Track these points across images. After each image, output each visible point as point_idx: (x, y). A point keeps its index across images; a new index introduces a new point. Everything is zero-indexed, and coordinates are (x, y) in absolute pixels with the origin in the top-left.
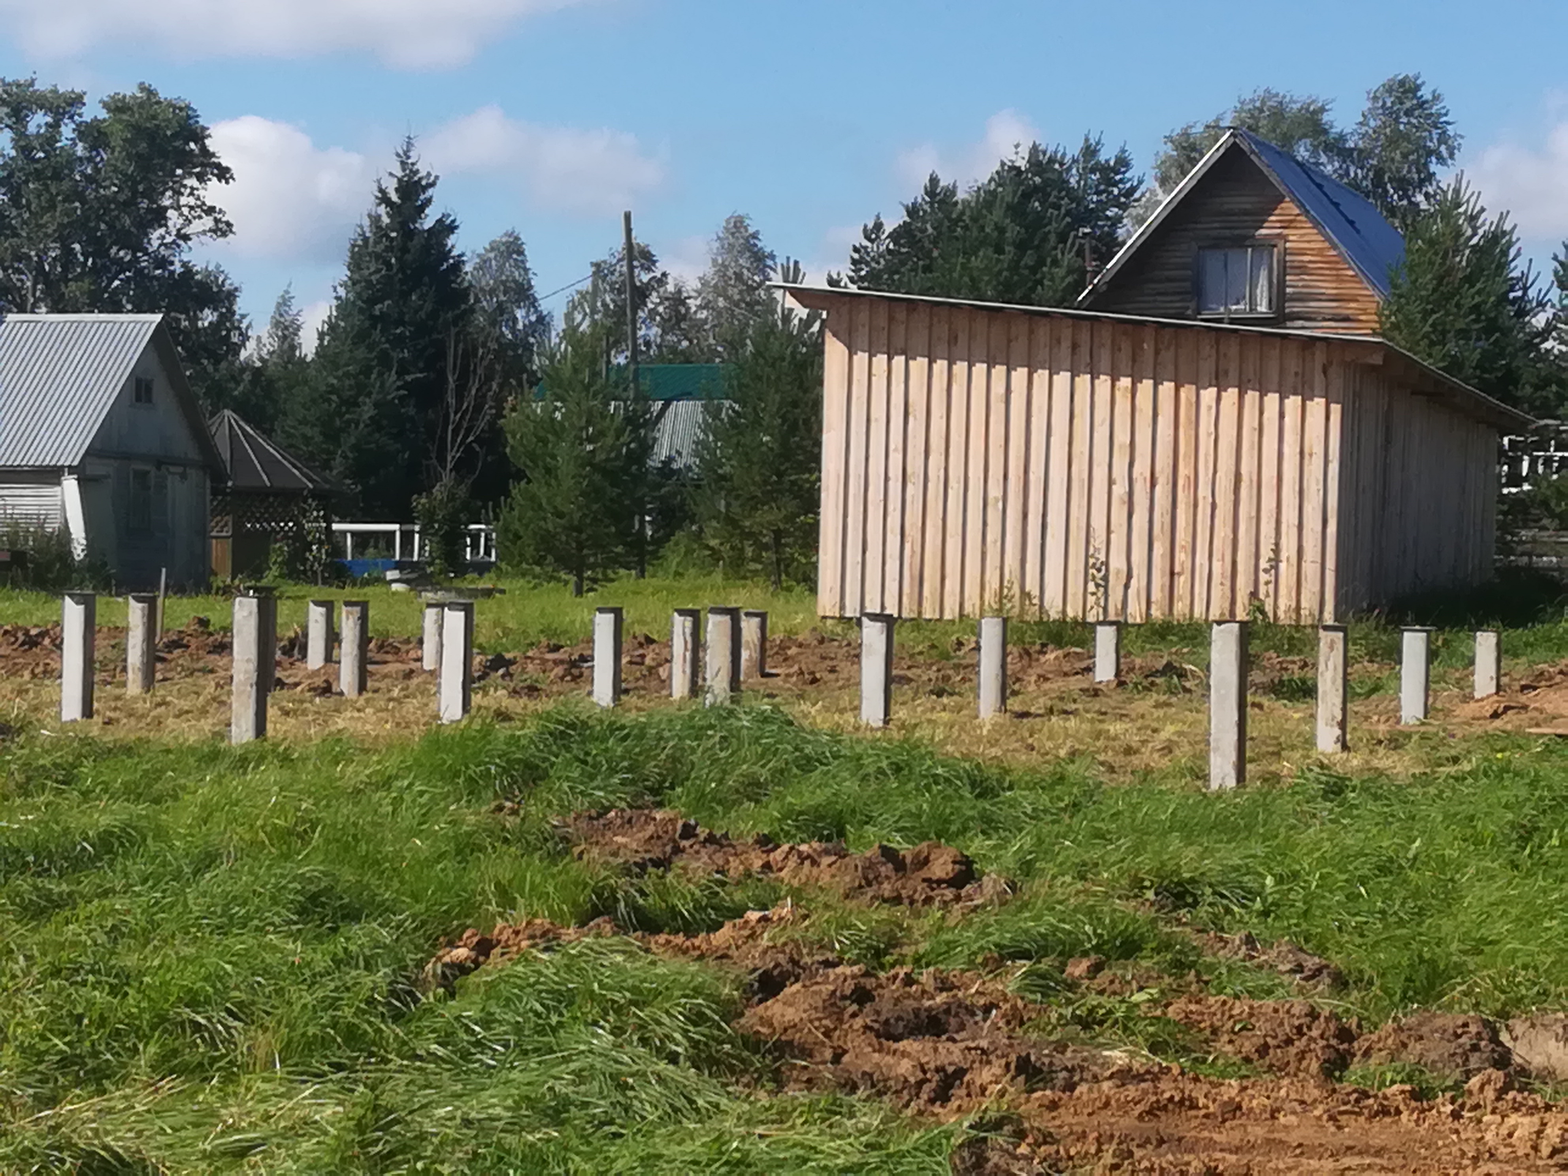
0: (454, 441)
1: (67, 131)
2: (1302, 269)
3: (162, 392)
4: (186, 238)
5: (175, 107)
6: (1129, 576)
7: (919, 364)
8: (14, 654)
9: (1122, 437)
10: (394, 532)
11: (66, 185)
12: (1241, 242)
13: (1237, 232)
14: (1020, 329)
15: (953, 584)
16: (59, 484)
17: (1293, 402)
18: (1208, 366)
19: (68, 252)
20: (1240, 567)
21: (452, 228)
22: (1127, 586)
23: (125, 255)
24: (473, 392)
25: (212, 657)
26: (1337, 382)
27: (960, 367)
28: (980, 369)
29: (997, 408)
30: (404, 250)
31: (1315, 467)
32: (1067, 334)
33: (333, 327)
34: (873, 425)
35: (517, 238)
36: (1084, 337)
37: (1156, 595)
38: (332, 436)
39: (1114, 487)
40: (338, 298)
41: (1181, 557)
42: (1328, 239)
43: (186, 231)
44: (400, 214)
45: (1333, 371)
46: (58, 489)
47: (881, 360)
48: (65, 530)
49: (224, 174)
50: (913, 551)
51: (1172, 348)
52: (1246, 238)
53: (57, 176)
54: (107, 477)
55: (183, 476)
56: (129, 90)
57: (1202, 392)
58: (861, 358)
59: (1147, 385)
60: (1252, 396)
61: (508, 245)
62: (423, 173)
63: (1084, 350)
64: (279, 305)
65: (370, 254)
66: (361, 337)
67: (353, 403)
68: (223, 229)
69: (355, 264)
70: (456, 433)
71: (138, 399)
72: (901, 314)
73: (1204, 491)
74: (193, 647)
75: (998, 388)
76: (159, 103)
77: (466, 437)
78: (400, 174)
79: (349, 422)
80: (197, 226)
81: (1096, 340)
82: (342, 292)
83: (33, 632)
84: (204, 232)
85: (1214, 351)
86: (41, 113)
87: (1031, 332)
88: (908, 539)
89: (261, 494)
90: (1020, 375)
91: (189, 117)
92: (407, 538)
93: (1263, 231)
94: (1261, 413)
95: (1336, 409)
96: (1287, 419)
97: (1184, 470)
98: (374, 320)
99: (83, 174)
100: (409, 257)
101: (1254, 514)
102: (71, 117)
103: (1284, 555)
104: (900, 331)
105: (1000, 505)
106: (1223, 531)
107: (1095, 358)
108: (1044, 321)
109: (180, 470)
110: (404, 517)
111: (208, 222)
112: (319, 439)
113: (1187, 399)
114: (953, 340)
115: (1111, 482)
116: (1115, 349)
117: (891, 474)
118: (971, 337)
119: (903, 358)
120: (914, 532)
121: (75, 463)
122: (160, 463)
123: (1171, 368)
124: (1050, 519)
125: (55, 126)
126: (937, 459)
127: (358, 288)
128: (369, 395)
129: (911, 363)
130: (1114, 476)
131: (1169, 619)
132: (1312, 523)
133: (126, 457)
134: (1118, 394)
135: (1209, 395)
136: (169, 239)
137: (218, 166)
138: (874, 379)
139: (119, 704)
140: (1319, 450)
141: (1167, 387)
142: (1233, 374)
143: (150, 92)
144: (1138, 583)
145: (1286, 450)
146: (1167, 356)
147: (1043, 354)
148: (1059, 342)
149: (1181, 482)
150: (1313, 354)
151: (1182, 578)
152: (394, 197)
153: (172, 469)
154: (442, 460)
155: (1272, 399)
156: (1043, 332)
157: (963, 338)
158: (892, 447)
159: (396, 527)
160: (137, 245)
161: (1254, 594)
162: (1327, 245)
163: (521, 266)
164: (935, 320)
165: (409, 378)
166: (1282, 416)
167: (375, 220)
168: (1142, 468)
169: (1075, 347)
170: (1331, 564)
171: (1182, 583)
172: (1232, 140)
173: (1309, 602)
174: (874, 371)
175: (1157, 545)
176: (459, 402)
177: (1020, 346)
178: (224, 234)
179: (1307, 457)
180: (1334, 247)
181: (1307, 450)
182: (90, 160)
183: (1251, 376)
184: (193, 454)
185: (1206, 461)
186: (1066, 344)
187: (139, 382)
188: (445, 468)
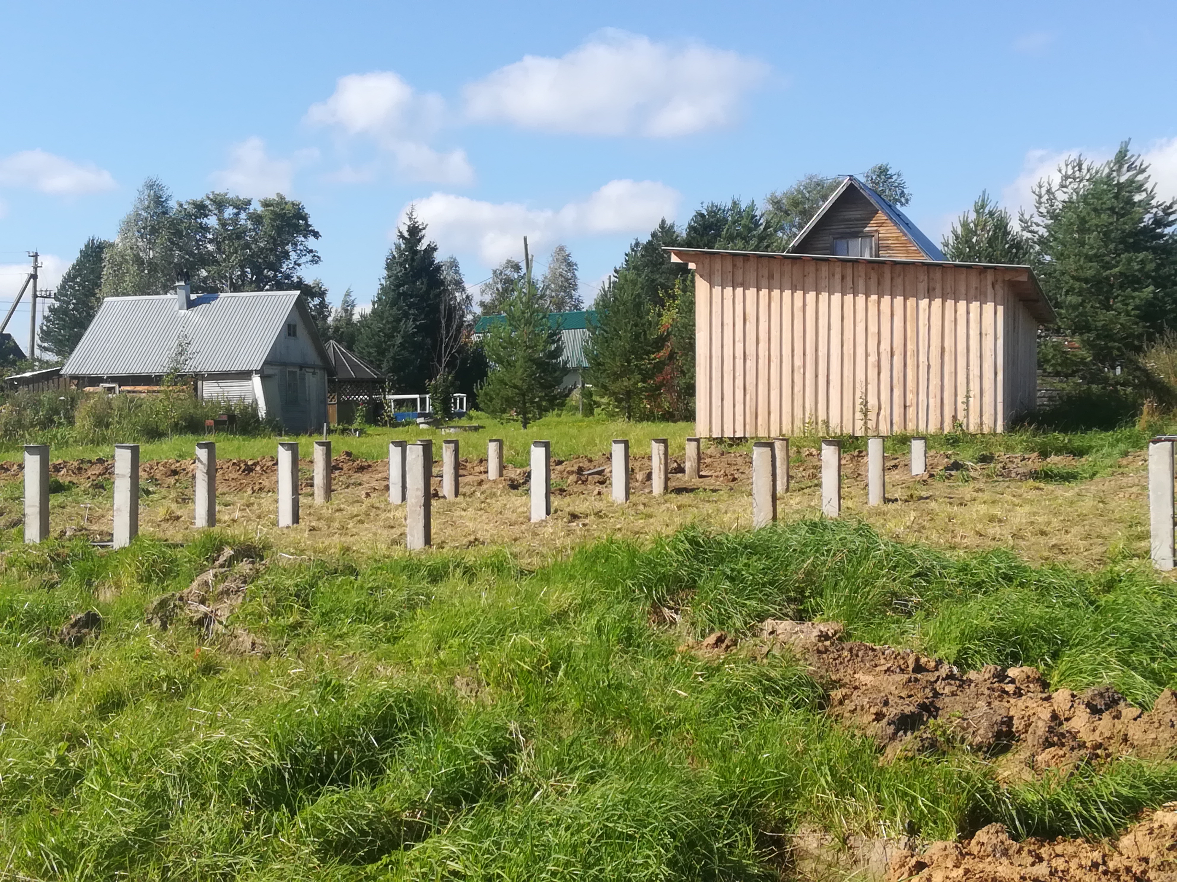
0: (445, 352)
1: (243, 216)
2: (888, 247)
3: (301, 330)
4: (299, 265)
5: (293, 204)
6: (880, 408)
7: (751, 292)
8: (240, 477)
9: (873, 329)
10: (416, 399)
11: (242, 242)
12: (855, 235)
13: (853, 230)
14: (811, 268)
15: (775, 417)
16: (250, 379)
17: (975, 306)
18: (922, 286)
19: (244, 273)
20: (946, 401)
21: (435, 249)
22: (878, 414)
23: (271, 274)
24: (455, 327)
25: (357, 475)
26: (1000, 292)
27: (776, 293)
28: (787, 293)
29: (798, 315)
30: (413, 260)
31: (988, 343)
32: (838, 270)
33: (380, 299)
34: (725, 327)
35: (455, 259)
36: (849, 271)
37: (896, 419)
38: (381, 353)
39: (869, 358)
40: (381, 285)
41: (910, 396)
42: (902, 231)
43: (299, 262)
44: (409, 243)
45: (997, 287)
46: (250, 382)
47: (729, 290)
48: (255, 401)
49: (316, 235)
50: (751, 399)
51: (902, 276)
52: (858, 232)
53: (239, 237)
54: (275, 375)
55: (314, 373)
56: (272, 196)
57: (920, 301)
58: (717, 290)
59: (887, 299)
60: (950, 303)
61: (451, 263)
62: (420, 223)
63: (849, 279)
64: (346, 295)
65: (397, 263)
66: (394, 303)
67: (390, 337)
68: (316, 259)
69: (389, 267)
70: (446, 347)
71: (289, 334)
72: (740, 263)
73: (923, 358)
74: (345, 469)
75: (799, 303)
76: (286, 203)
77: (451, 350)
78: (409, 223)
79: (390, 346)
80: (303, 259)
81: (855, 273)
82: (383, 282)
83: (250, 463)
84: (307, 262)
85: (926, 278)
86: (231, 208)
87: (817, 270)
88: (748, 391)
89: (351, 382)
90: (811, 296)
91: (300, 209)
92: (423, 401)
93: (867, 229)
94: (956, 312)
95: (1000, 309)
96: (971, 315)
97: (910, 347)
98: (399, 294)
99: (250, 237)
100: (415, 264)
101: (953, 370)
102: (245, 211)
103: (972, 394)
104: (739, 273)
105: (802, 370)
106: (935, 381)
107: (856, 285)
108: (824, 263)
109: (312, 370)
110: (422, 391)
111: (309, 257)
112: (375, 354)
113: (911, 305)
114: (771, 277)
115: (867, 355)
116: (868, 278)
117: (737, 355)
118: (782, 274)
119: (742, 289)
120: (750, 388)
121: (259, 368)
122: (301, 367)
123: (900, 288)
124: (831, 377)
125: (237, 214)
126: (763, 346)
127: (391, 279)
128: (399, 332)
129: (747, 291)
130: (869, 351)
131: (904, 432)
132: (988, 374)
133: (284, 364)
134: (869, 304)
135: (924, 303)
136: (291, 266)
137: (313, 231)
138: (725, 301)
139: (312, 511)
140: (991, 332)
141: (899, 300)
142: (938, 290)
143: (282, 198)
144: (885, 412)
145: (971, 332)
146: (899, 281)
147: (824, 283)
148: (833, 275)
149: (909, 354)
150: (986, 276)
151: (911, 409)
152: (406, 235)
153: (308, 370)
154: (440, 362)
155: (962, 304)
156: (824, 269)
157: (777, 276)
158: (737, 339)
159: (417, 396)
160: (277, 270)
161: (955, 417)
162: (901, 234)
163: (457, 272)
164: (760, 265)
165: (418, 323)
166: (968, 313)
167: (398, 247)
168: (885, 346)
169: (843, 278)
170: (1000, 398)
171: (911, 411)
172: (850, 182)
173: (988, 420)
174: (725, 297)
175: (895, 391)
176: (448, 332)
177: (810, 280)
178: (317, 262)
179: (984, 336)
180: (905, 235)
181: (984, 332)
182: (254, 230)
183: (949, 290)
184: (318, 362)
185: (924, 341)
186: (838, 276)
187: (289, 326)
188: (441, 366)
